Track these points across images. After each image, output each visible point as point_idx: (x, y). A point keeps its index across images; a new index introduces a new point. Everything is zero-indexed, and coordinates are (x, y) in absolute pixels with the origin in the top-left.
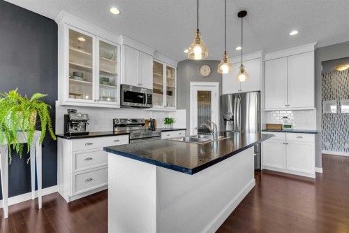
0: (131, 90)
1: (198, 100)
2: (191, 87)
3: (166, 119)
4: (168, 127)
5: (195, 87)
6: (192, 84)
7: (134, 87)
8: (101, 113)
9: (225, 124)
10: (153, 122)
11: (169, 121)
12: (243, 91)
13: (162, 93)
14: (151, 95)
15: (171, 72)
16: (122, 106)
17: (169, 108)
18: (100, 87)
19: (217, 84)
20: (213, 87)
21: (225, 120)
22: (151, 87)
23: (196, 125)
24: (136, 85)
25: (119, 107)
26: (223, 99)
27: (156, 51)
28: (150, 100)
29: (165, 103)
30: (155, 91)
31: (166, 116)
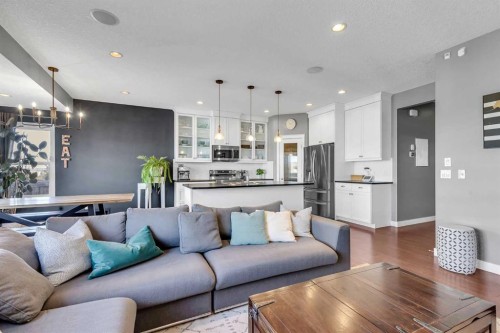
0: (220, 149)
3: (258, 170)
7: (222, 146)
8: (201, 166)
9: (307, 175)
10: (243, 173)
11: (260, 172)
12: (323, 143)
13: (251, 148)
14: (238, 151)
16: (214, 161)
17: (260, 161)
18: (198, 148)
19: (303, 136)
20: (299, 140)
21: (307, 172)
22: (238, 144)
24: (224, 144)
25: (211, 161)
28: (237, 155)
29: (253, 156)
30: (243, 146)
31: (258, 167)
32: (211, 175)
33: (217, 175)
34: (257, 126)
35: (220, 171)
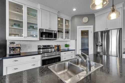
0: (44, 31)
1: (82, 35)
2: (78, 29)
3: (66, 45)
4: (66, 48)
5: (80, 29)
6: (78, 27)
7: (46, 30)
9: (97, 48)
10: (58, 46)
11: (67, 46)
12: (108, 29)
13: (63, 33)
14: (56, 34)
15: (68, 22)
16: (40, 39)
17: (67, 40)
18: (28, 30)
19: (92, 26)
20: (90, 28)
21: (97, 46)
22: (57, 30)
23: (80, 48)
24: (48, 29)
25: (39, 40)
26: (95, 34)
27: (59, 12)
28: (55, 36)
29: (64, 37)
30: (58, 31)
31: (66, 43)
32: (39, 49)
33: (43, 49)
34: (66, 20)
35: (46, 46)
